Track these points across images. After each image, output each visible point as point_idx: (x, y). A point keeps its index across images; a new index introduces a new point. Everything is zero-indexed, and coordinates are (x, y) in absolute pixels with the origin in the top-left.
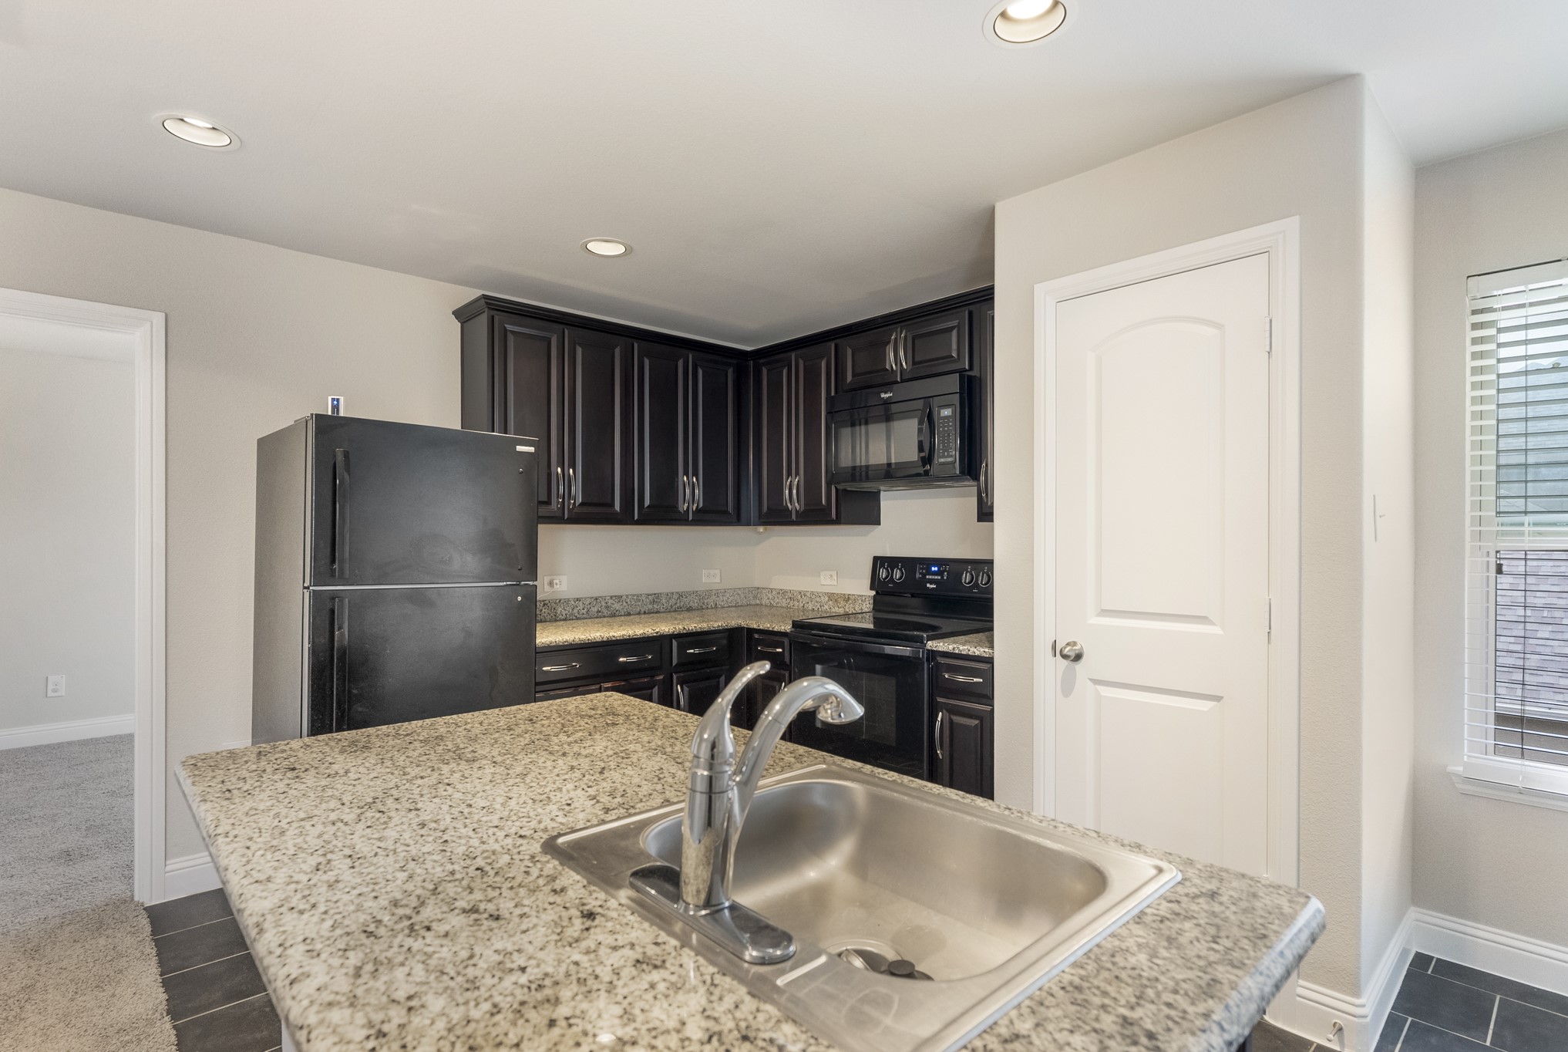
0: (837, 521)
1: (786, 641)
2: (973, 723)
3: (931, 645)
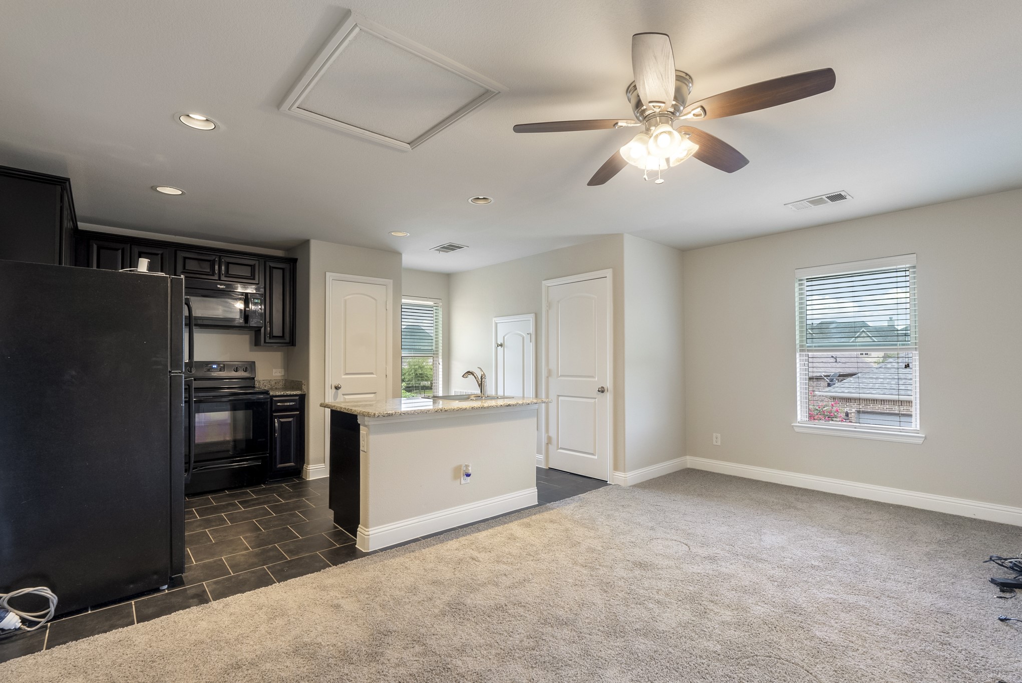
2: (290, 419)
3: (271, 393)
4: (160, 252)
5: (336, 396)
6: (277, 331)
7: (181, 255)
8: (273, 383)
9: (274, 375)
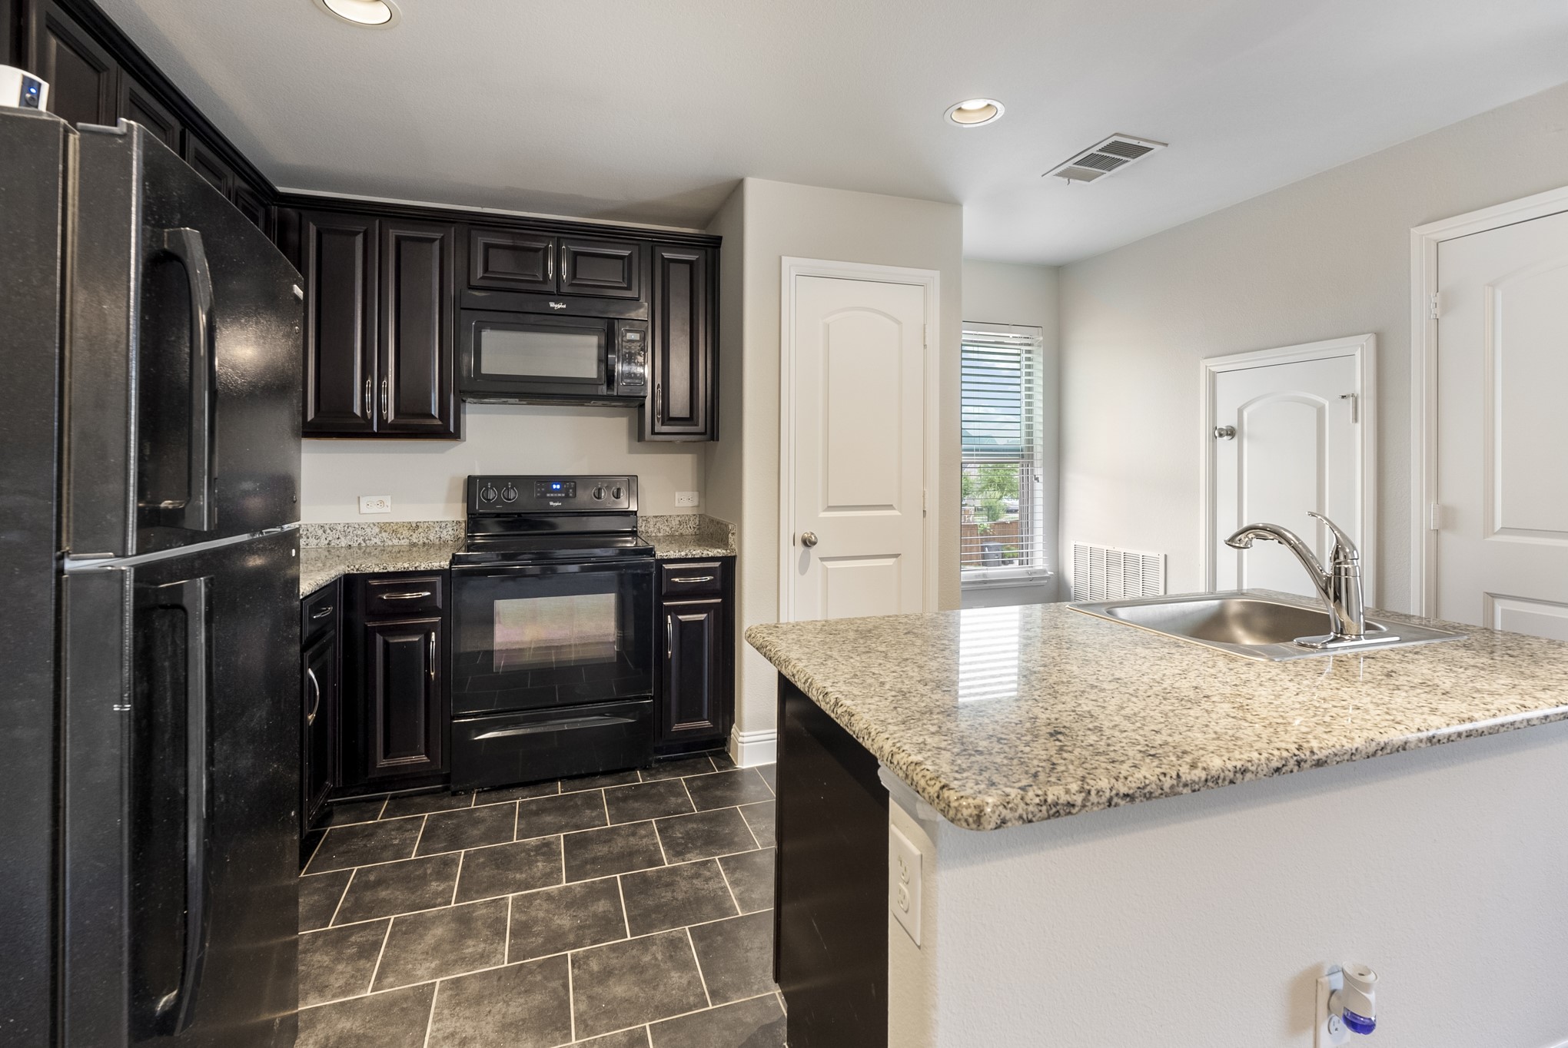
0: (456, 435)
1: (438, 580)
2: (702, 617)
3: (659, 554)
4: (438, 235)
5: (804, 564)
6: (679, 404)
7: (481, 240)
8: (675, 523)
9: (677, 504)
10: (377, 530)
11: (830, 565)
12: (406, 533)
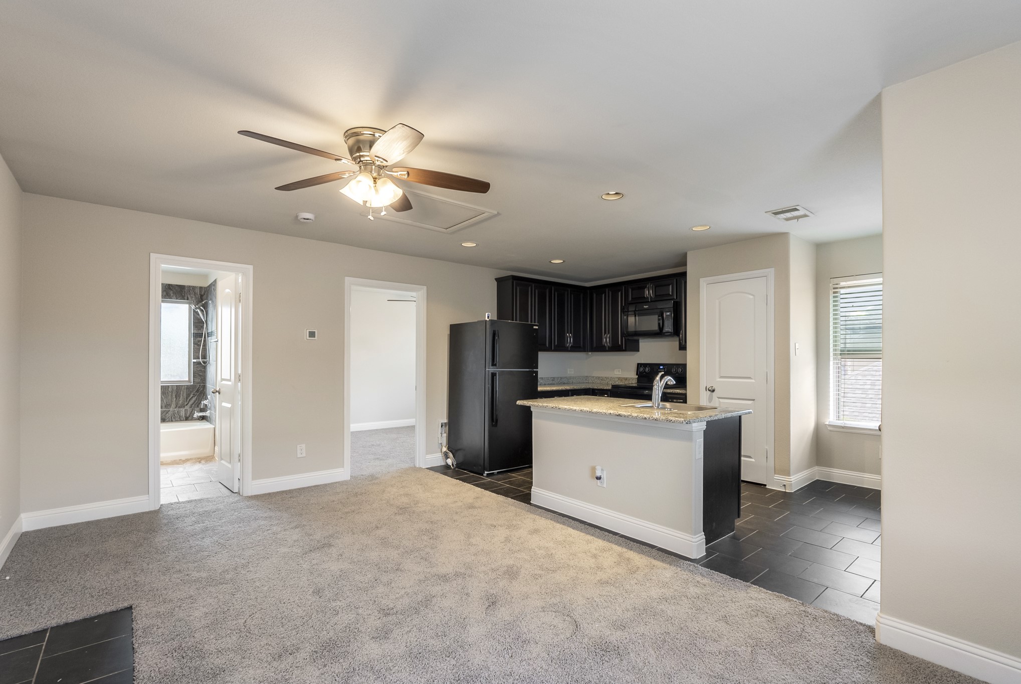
0: (625, 350)
5: (710, 400)
10: (617, 379)
11: (722, 400)
12: (624, 381)
